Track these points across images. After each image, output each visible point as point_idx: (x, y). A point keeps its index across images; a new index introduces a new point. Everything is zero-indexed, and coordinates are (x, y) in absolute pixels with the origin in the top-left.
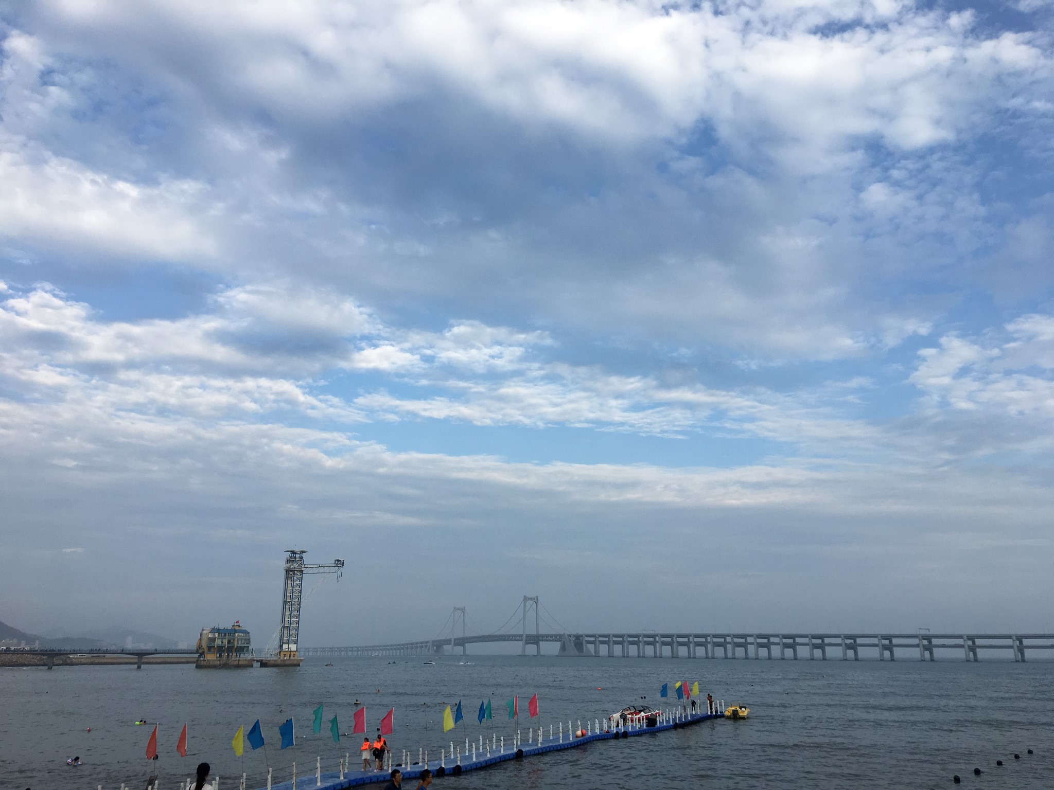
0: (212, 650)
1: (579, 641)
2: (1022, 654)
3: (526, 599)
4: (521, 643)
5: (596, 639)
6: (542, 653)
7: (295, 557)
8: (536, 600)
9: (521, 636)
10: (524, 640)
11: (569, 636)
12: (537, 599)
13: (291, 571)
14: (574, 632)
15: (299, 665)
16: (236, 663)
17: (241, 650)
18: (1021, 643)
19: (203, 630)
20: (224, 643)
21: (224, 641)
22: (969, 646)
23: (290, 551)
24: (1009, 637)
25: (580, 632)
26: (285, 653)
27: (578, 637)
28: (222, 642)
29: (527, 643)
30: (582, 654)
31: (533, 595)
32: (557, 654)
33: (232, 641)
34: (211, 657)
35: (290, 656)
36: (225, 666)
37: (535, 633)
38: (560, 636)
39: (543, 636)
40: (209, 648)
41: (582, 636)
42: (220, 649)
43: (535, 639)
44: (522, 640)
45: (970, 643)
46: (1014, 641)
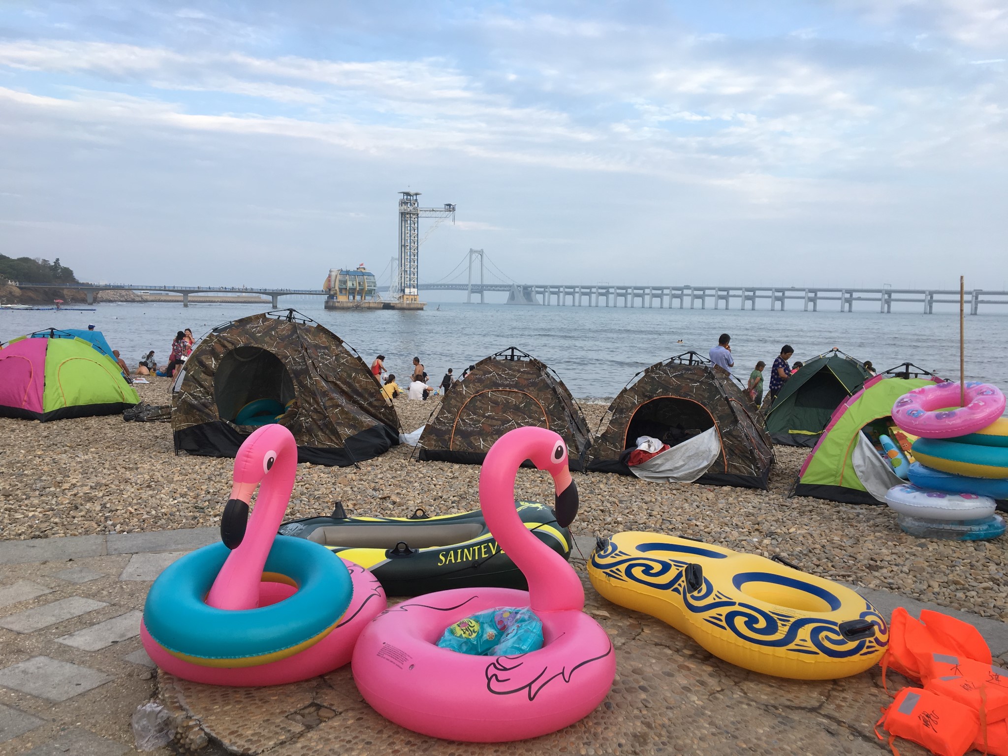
0: (344, 292)
1: (527, 292)
2: (931, 307)
3: (472, 251)
4: (466, 292)
5: (544, 289)
6: (486, 301)
7: (409, 198)
8: (481, 253)
9: (467, 285)
10: (470, 289)
11: (519, 286)
12: (483, 252)
13: (408, 214)
14: (523, 283)
15: (422, 309)
16: (367, 305)
17: (370, 292)
18: (932, 297)
19: (330, 271)
20: (355, 285)
21: (354, 283)
22: (885, 300)
23: (404, 193)
24: (923, 292)
25: (529, 284)
26: (408, 297)
27: (526, 288)
28: (353, 284)
29: (473, 292)
30: (532, 303)
31: (479, 249)
32: (506, 302)
33: (362, 283)
34: (342, 299)
35: (412, 300)
36: (358, 308)
37: (479, 283)
38: (510, 286)
39: (487, 286)
40: (341, 290)
41: (531, 287)
42: (352, 292)
43: (480, 289)
44: (467, 290)
45: (886, 296)
46: (926, 295)
